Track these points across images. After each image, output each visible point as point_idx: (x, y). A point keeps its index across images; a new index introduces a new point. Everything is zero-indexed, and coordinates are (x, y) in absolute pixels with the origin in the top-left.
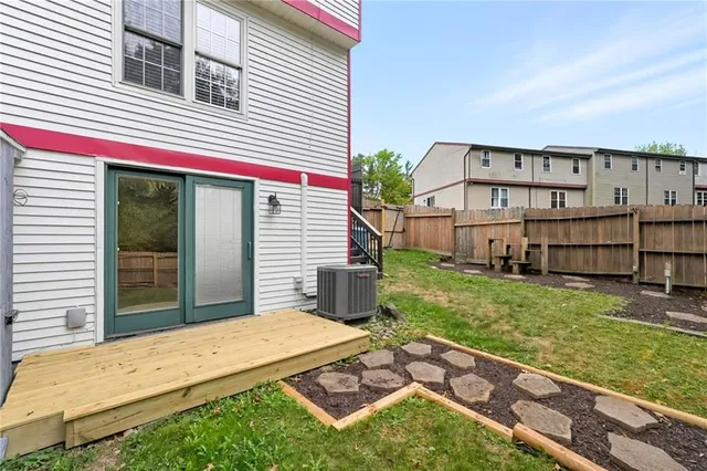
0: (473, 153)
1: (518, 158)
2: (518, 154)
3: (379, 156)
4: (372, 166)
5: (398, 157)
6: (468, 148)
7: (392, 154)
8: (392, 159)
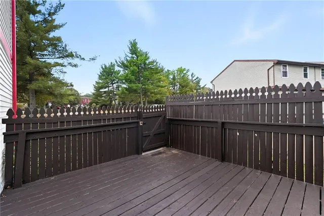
0: (277, 67)
1: (305, 70)
2: (305, 66)
3: (177, 71)
4: (174, 76)
5: (188, 71)
6: (272, 64)
7: (184, 70)
8: (184, 72)
